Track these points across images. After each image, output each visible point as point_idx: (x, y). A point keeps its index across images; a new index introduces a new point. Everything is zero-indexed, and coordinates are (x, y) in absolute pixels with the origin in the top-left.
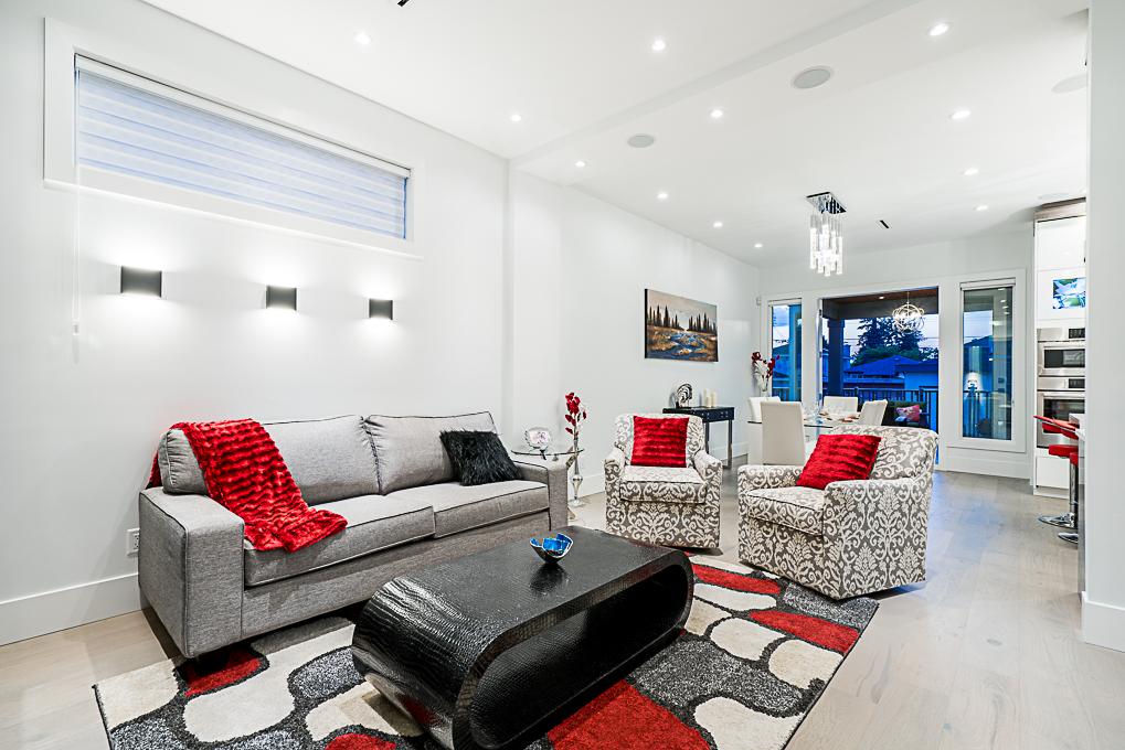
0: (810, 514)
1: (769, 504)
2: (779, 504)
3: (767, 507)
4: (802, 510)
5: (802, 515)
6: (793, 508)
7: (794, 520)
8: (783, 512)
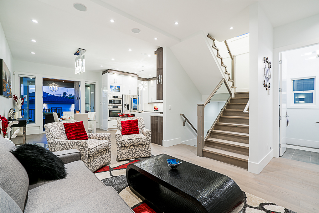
0: (145, 139)
1: (132, 141)
2: (135, 140)
3: (131, 142)
4: (142, 139)
5: (142, 140)
6: (139, 139)
7: (140, 142)
8: (136, 141)
